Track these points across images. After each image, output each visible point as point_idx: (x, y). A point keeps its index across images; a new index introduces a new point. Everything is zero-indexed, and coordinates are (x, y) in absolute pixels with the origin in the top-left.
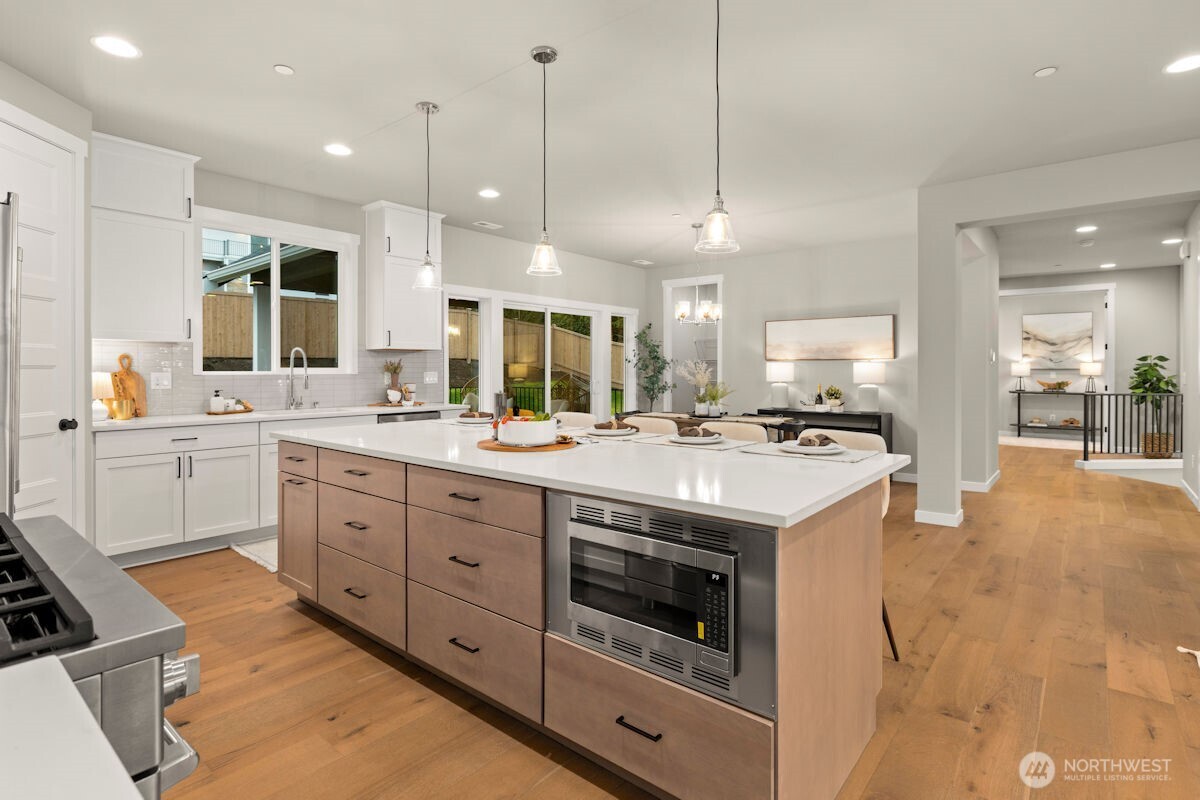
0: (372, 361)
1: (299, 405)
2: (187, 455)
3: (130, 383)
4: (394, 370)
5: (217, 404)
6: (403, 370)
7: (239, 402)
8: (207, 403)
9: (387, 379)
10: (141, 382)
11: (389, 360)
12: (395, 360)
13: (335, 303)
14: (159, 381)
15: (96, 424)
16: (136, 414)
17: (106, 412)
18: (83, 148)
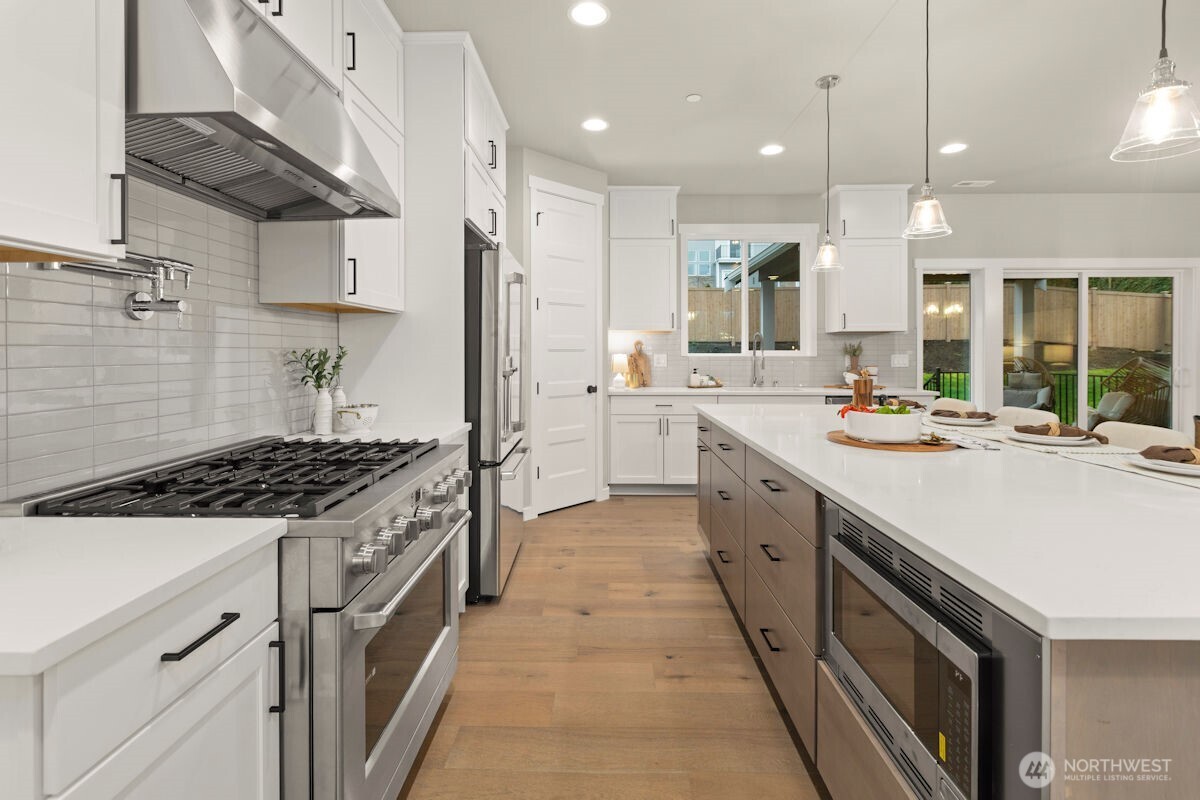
0: (830, 344)
1: (761, 384)
2: (666, 418)
3: (641, 362)
4: (854, 353)
5: (696, 379)
6: (864, 353)
7: (712, 379)
8: (689, 380)
9: (847, 361)
10: (649, 361)
11: (848, 343)
12: (855, 342)
13: (798, 290)
14: (659, 361)
15: (612, 389)
16: (644, 384)
17: (622, 382)
18: (600, 199)
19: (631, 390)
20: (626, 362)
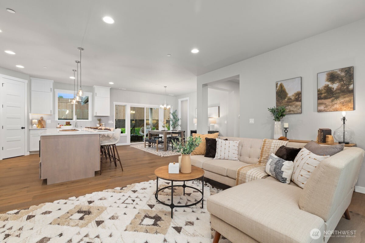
0: (94, 118)
3: (42, 122)
6: (101, 120)
8: (57, 126)
9: (98, 122)
10: (45, 122)
12: (100, 118)
14: (49, 122)
15: (31, 128)
16: (43, 127)
17: (36, 127)
18: (26, 81)
19: (38, 128)
20: (37, 122)
